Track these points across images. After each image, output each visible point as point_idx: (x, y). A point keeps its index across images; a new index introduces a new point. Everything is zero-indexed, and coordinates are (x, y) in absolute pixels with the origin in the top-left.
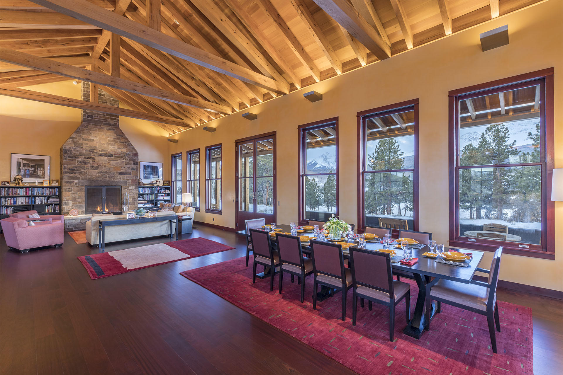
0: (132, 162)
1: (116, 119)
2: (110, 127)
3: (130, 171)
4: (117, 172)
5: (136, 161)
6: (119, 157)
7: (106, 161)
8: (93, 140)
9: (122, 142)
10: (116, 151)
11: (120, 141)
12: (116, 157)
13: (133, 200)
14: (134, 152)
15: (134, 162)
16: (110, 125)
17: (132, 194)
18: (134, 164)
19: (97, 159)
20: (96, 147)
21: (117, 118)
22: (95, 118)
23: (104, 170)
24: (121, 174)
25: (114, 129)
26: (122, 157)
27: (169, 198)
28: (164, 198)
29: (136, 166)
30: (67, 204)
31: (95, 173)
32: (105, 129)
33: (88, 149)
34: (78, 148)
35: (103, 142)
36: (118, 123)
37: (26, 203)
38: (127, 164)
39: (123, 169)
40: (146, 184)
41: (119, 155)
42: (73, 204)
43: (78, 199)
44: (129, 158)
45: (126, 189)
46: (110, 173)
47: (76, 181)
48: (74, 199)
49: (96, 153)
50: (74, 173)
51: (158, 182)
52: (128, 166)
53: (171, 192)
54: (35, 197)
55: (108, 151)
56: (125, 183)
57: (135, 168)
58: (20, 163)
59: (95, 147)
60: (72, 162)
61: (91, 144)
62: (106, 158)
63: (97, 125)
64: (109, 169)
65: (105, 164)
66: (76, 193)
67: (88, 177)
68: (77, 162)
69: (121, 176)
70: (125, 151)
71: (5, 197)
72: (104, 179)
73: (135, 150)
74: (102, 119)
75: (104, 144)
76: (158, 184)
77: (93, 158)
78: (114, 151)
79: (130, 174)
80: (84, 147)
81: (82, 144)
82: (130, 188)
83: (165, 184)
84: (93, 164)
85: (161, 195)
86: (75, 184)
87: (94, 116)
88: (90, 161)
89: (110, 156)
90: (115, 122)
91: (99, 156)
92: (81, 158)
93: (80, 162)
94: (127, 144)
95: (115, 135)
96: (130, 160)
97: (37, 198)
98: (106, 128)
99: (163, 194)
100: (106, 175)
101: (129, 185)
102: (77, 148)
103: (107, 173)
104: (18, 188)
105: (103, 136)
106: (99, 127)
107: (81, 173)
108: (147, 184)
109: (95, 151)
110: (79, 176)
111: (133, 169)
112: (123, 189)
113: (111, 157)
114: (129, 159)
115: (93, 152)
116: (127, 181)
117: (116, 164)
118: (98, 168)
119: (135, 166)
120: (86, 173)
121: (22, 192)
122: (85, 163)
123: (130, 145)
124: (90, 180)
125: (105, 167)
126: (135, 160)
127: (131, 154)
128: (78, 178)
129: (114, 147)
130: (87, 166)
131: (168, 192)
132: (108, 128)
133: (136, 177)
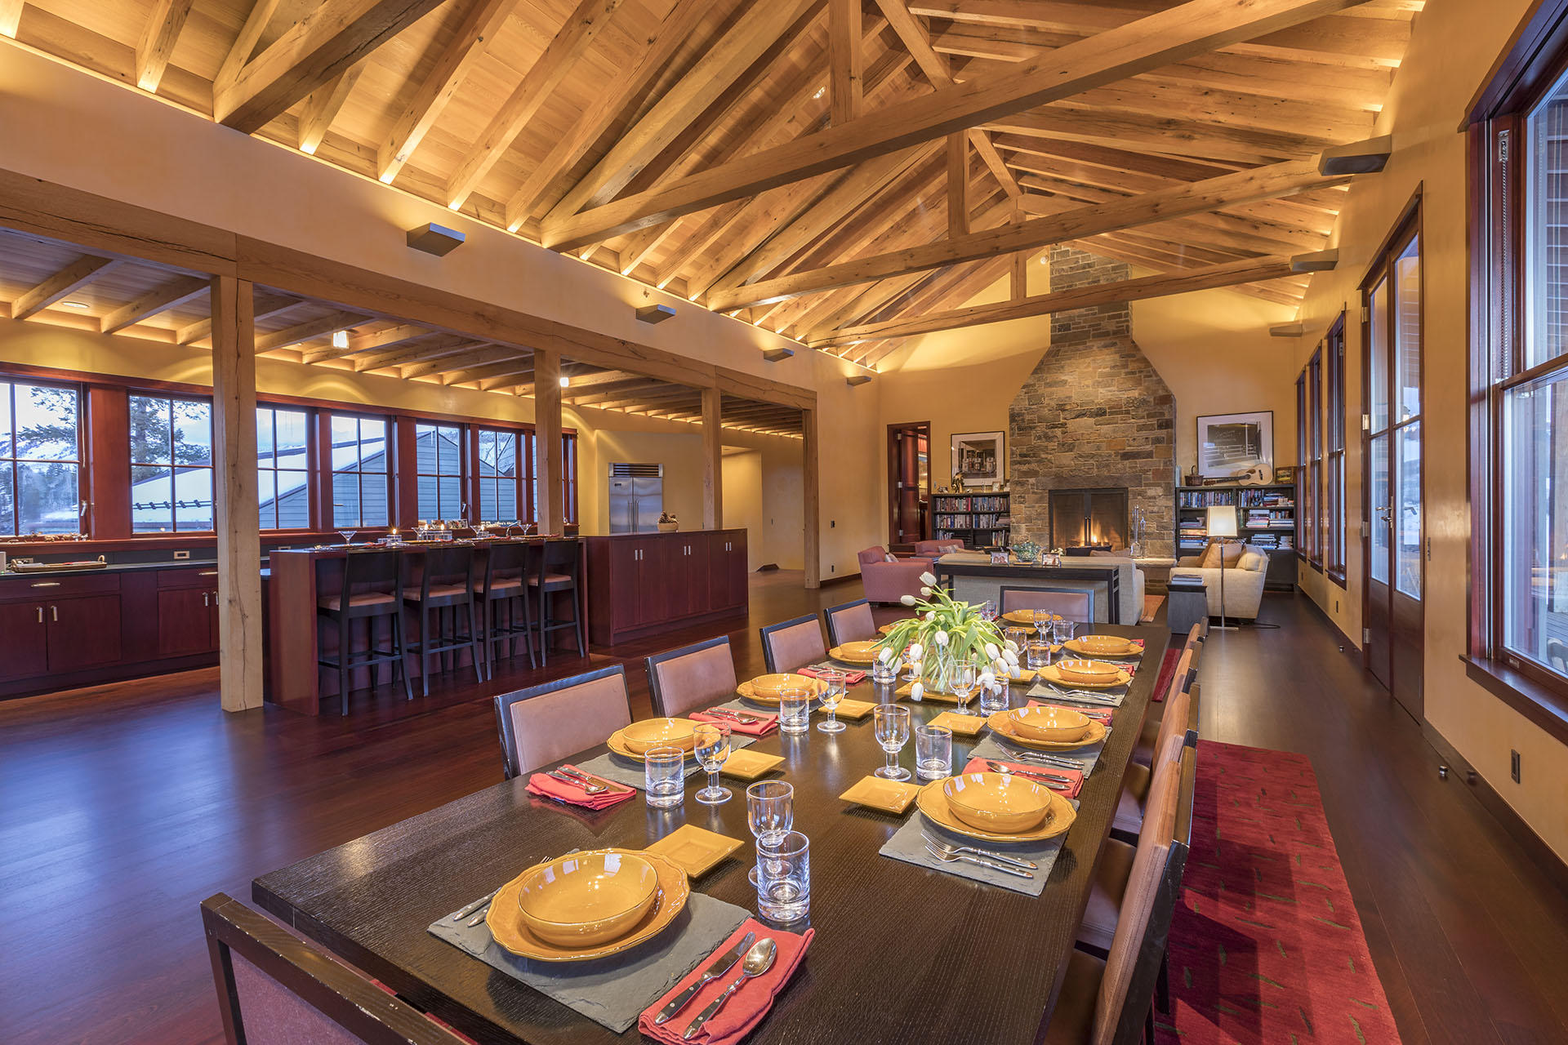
0: (1154, 421)
1: (1120, 316)
2: (1108, 341)
3: (1149, 448)
4: (1117, 454)
5: (1167, 417)
6: (1121, 413)
7: (1092, 428)
8: (1065, 382)
9: (1133, 373)
10: (1114, 398)
11: (1126, 370)
12: (1111, 413)
13: (1157, 526)
14: (1161, 393)
15: (1160, 421)
16: (1106, 334)
17: (1156, 509)
18: (1160, 427)
19: (1072, 425)
20: (1070, 397)
21: (1123, 312)
22: (1073, 328)
23: (1087, 449)
24: (1126, 456)
25: (1116, 343)
26: (1128, 412)
27: (1289, 523)
28: (1269, 524)
29: (1167, 432)
30: (1018, 532)
31: (1067, 459)
32: (1095, 348)
33: (1053, 404)
34: (1035, 406)
35: (1086, 383)
36: (1125, 324)
37: (966, 525)
38: (1140, 428)
39: (1131, 442)
40: (1214, 482)
41: (1121, 408)
42: (1028, 530)
43: (1036, 519)
44: (1147, 410)
45: (1139, 497)
46: (1101, 455)
47: (1032, 480)
48: (1029, 519)
49: (1071, 410)
50: (1029, 463)
51: (1253, 472)
52: (1144, 433)
53: (1296, 504)
54: (978, 514)
55: (1096, 401)
56: (1137, 479)
57: (1163, 438)
58: (962, 449)
59: (1067, 397)
60: (1025, 439)
61: (1060, 393)
62: (1092, 420)
63: (1076, 344)
64: (1099, 448)
65: (1088, 437)
66: (1034, 507)
67: (1054, 469)
68: (1033, 437)
69: (1126, 462)
70: (1135, 394)
71: (941, 514)
72: (1087, 473)
73: (1165, 389)
74: (1090, 326)
75: (1088, 386)
76: (1255, 480)
77: (1064, 425)
78: (1110, 400)
79: (1149, 455)
80: (1046, 401)
81: (1043, 395)
82: (1151, 492)
83: (1280, 479)
84: (1063, 438)
85: (1260, 515)
86: (1030, 487)
87: (1073, 324)
88: (1058, 432)
89: (1100, 413)
90: (1118, 322)
91: (1075, 418)
92: (1041, 428)
93: (1040, 438)
94: (1142, 375)
95: (1117, 357)
96: (1149, 416)
97: (981, 516)
98: (1096, 344)
99: (1267, 512)
100: (1091, 461)
101: (1146, 485)
102: (1033, 407)
103: (1093, 456)
104: (956, 497)
105: (1088, 366)
106: (1081, 347)
107: (1040, 461)
108: (1218, 482)
109: (1068, 407)
110: (1038, 469)
111: (1157, 441)
112: (1131, 496)
113: (1101, 415)
114: (1148, 415)
115: (1063, 410)
116: (1141, 476)
117: (1114, 431)
118: (1074, 446)
119: (1163, 433)
120: (1050, 461)
121: (962, 505)
122: (1048, 438)
123: (1151, 376)
124: (1059, 477)
125: (1088, 442)
126: (1162, 414)
127: (1152, 399)
128: (1034, 474)
129: (1109, 389)
130: (1053, 444)
131: (1283, 502)
132: (1103, 343)
133: (1165, 463)
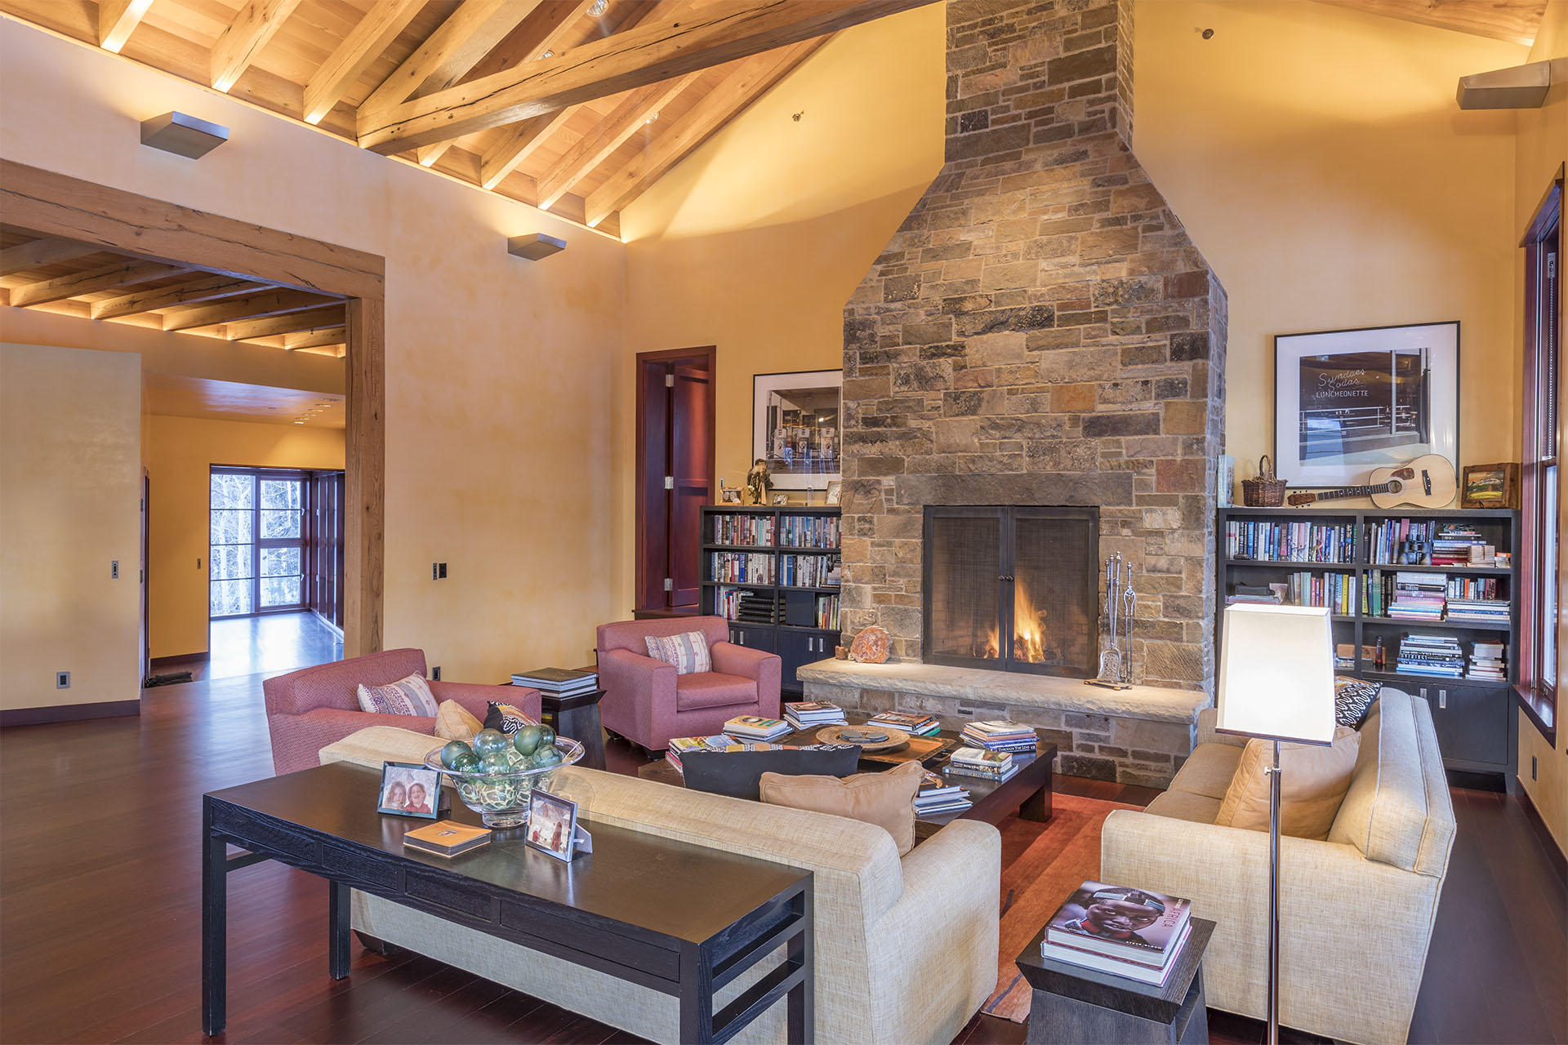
0: (1162, 340)
1: (1096, 87)
2: (1068, 147)
3: (1149, 407)
4: (1075, 421)
5: (1194, 328)
6: (1086, 318)
7: (1019, 356)
8: (966, 247)
9: (1118, 221)
10: (1071, 282)
11: (1105, 215)
12: (1066, 320)
13: (1166, 607)
14: (1182, 268)
15: (1178, 340)
16: (1066, 132)
17: (1163, 563)
18: (1178, 354)
19: (979, 348)
20: (973, 283)
21: (1104, 77)
22: (995, 122)
23: (1007, 408)
24: (1098, 427)
25: (1085, 153)
26: (1102, 317)
27: (1496, 613)
28: (1445, 611)
29: (1194, 367)
30: (853, 599)
31: (963, 433)
32: (1038, 166)
33: (937, 298)
34: (898, 305)
35: (1013, 247)
36: (1107, 106)
37: (770, 577)
38: (1131, 357)
39: (1110, 393)
40: (1310, 499)
41: (1089, 307)
42: (878, 599)
43: (895, 574)
44: (1149, 311)
45: (1126, 532)
46: (1038, 425)
47: (888, 481)
48: (879, 574)
49: (973, 314)
50: (882, 439)
51: (1409, 474)
52: (1140, 371)
53: (1517, 562)
54: (795, 553)
55: (1031, 290)
56: (1121, 485)
57: (1185, 383)
58: (775, 408)
59: (967, 283)
60: (876, 382)
61: (953, 271)
62: (1019, 339)
63: (1003, 159)
64: (1034, 406)
65: (1011, 378)
66: (889, 544)
67: (935, 456)
68: (892, 378)
69: (1096, 442)
70: (1120, 271)
71: (722, 550)
72: (1009, 467)
73: (1192, 256)
74: (1030, 115)
75: (1015, 256)
76: (1412, 496)
77: (958, 349)
78: (1062, 287)
79: (1150, 425)
80: (923, 292)
81: (916, 280)
82: (1153, 519)
83: (1475, 495)
84: (957, 380)
85: (1423, 588)
86: (883, 496)
87: (994, 112)
88: (946, 365)
89: (1040, 319)
90: (1091, 103)
91: (984, 332)
92: (910, 357)
93: (906, 381)
94: (1141, 224)
95: (1085, 185)
96: (1152, 327)
97: (800, 558)
98: (1039, 157)
99: (1440, 579)
100: (1018, 438)
101: (1141, 500)
102: (892, 306)
103: (1021, 426)
104: (753, 514)
105: (1021, 208)
106: (1008, 165)
107: (907, 436)
108: (1322, 497)
109: (968, 306)
110: (900, 454)
111: (1171, 389)
112: (1105, 529)
113: (1041, 325)
114: (1148, 323)
115: (959, 314)
116: (1130, 477)
117: (1071, 365)
118: (980, 400)
119: (1183, 370)
120: (926, 435)
121: (762, 532)
122: (924, 380)
123: (1160, 228)
124: (946, 478)
125: (1010, 392)
126: (1185, 321)
127: (1160, 286)
128: (893, 465)
129: (1063, 260)
130: (932, 394)
131: (1484, 556)
132: (1055, 153)
133: (1188, 448)
